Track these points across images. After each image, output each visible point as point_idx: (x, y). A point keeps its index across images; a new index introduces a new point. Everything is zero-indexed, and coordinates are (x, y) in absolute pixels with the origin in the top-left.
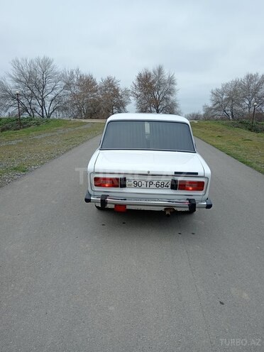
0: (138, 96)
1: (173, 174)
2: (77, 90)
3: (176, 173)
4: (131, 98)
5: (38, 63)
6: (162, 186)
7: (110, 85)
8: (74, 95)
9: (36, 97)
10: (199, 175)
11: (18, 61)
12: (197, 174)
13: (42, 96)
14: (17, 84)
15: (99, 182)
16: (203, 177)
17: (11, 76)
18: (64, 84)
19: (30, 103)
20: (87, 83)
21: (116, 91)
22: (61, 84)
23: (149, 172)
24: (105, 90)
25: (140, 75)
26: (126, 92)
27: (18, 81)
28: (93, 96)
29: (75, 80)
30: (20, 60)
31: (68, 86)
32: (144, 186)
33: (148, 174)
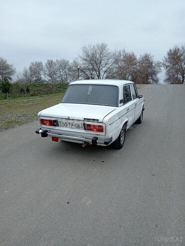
0: (167, 67)
1: (83, 119)
2: (121, 64)
3: (84, 119)
4: (162, 68)
5: (98, 47)
6: (78, 127)
7: (147, 59)
8: (120, 68)
9: (95, 70)
10: (99, 121)
11: (85, 47)
12: (98, 120)
13: (99, 69)
14: (84, 62)
15: (43, 122)
16: (102, 123)
17: (81, 57)
18: (114, 60)
19: (91, 74)
20: (130, 59)
21: (151, 63)
22: (111, 61)
23: (69, 117)
24: (142, 63)
25: (170, 51)
26: (159, 64)
27: (85, 60)
28: (133, 68)
29: (122, 57)
30: (87, 47)
31: (116, 61)
32: (68, 126)
33: (68, 119)
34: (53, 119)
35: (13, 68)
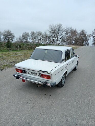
0: (94, 37)
2: (69, 35)
3: (40, 71)
5: (58, 26)
7: (83, 33)
8: (68, 37)
9: (55, 37)
11: (51, 26)
12: (47, 72)
13: (57, 37)
14: (50, 33)
16: (50, 74)
17: (48, 30)
18: (65, 33)
19: (53, 39)
20: (74, 32)
21: (85, 35)
22: (64, 33)
24: (80, 35)
26: (89, 36)
27: (50, 32)
28: (76, 37)
29: (70, 31)
30: (52, 25)
31: (67, 33)
32: (31, 74)
33: (31, 70)
34: (23, 69)
35: (14, 35)
